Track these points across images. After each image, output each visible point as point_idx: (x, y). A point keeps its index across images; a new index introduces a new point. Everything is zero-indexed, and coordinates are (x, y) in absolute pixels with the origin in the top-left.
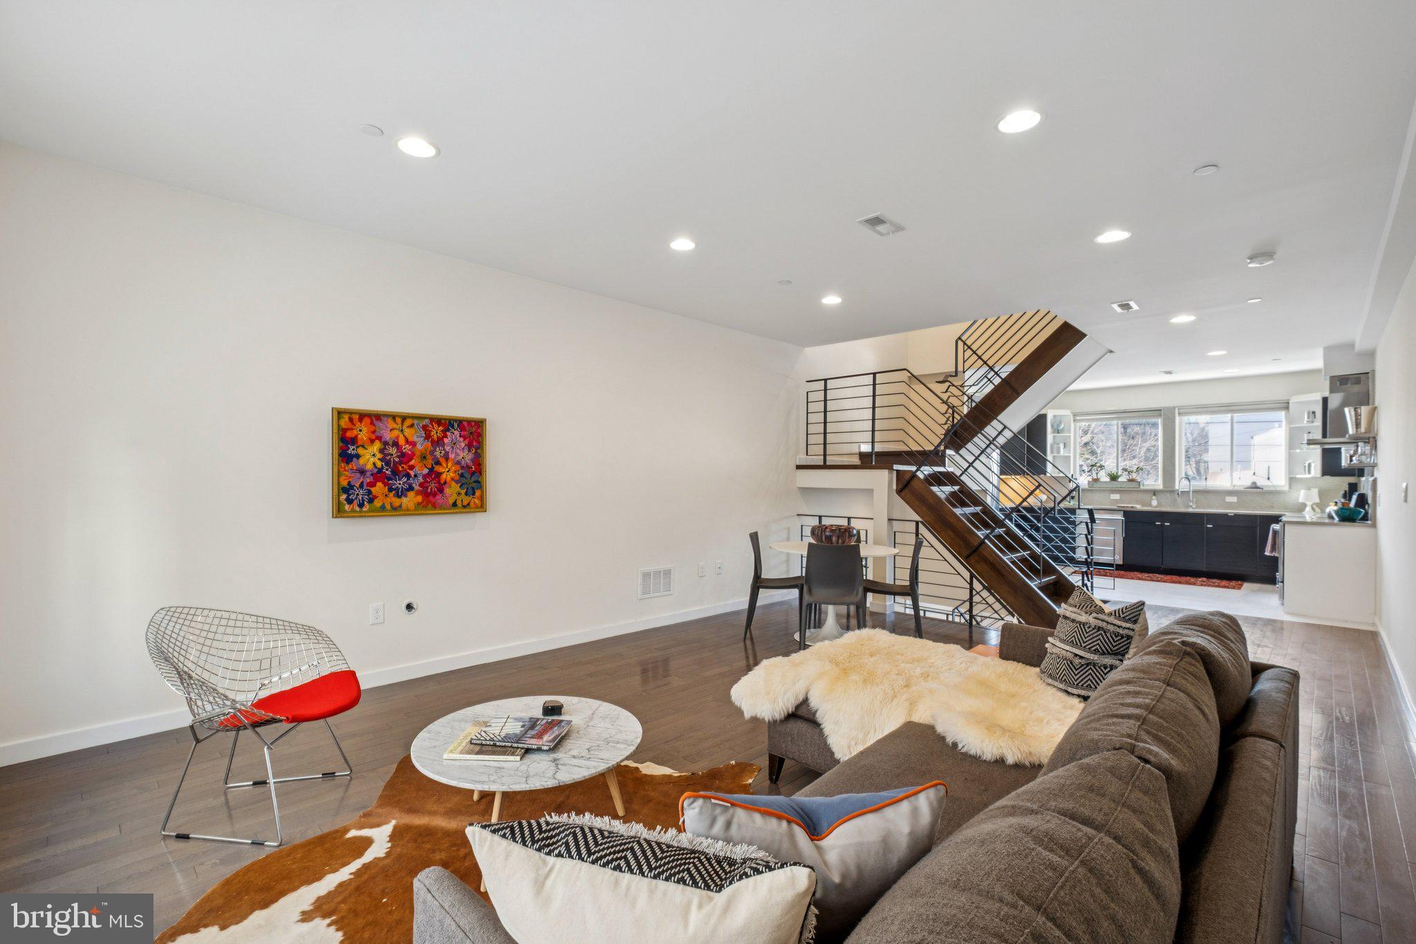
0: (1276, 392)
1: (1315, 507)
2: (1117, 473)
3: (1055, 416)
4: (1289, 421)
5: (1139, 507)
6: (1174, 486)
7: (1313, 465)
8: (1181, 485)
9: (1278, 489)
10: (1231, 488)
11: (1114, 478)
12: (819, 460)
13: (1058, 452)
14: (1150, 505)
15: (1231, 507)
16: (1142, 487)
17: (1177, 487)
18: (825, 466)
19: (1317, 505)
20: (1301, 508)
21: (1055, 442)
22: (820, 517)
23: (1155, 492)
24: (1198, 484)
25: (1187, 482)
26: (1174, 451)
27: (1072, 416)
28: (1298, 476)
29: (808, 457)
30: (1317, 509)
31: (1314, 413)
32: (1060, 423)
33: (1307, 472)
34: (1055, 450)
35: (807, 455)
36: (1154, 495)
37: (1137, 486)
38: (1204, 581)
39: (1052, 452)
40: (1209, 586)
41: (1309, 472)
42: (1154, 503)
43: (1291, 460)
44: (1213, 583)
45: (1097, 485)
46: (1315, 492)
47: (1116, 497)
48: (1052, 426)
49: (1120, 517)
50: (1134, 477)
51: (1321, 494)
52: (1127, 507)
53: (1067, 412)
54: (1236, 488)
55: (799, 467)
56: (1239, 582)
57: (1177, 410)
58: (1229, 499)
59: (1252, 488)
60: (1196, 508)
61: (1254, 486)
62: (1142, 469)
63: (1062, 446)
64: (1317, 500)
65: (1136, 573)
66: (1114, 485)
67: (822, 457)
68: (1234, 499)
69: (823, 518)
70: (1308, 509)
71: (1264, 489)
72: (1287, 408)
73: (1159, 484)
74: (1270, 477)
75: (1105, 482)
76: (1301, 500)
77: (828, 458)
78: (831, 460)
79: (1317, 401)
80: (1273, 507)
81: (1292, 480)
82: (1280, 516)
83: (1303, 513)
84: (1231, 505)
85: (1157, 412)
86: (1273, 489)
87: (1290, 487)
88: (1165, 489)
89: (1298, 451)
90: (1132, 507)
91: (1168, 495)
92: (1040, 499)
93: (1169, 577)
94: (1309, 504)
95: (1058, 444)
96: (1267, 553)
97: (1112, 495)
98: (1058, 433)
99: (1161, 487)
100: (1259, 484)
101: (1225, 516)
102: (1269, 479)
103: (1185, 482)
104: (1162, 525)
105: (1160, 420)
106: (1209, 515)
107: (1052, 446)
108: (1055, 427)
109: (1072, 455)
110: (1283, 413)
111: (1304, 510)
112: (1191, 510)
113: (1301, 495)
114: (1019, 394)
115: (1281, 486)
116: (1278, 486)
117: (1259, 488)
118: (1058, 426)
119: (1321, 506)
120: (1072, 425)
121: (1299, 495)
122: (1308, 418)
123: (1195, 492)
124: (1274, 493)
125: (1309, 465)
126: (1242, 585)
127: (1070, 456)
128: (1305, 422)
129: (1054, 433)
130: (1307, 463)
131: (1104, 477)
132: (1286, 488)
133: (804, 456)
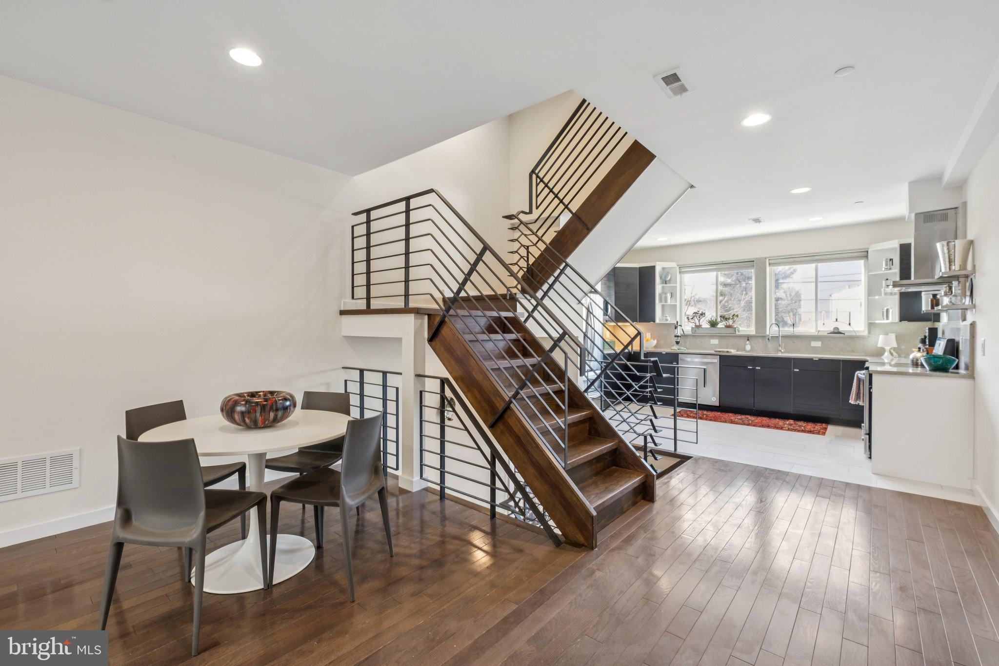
0: (855, 242)
1: (892, 351)
2: (716, 320)
3: (663, 268)
4: (868, 269)
5: (733, 352)
6: (766, 332)
7: (891, 311)
8: (772, 330)
9: (858, 334)
10: (816, 334)
11: (713, 324)
12: (362, 305)
13: (666, 301)
14: (745, 350)
15: (816, 352)
16: (737, 333)
17: (768, 333)
18: (369, 311)
19: (894, 349)
20: (880, 352)
21: (664, 292)
22: (362, 371)
23: (748, 338)
24: (787, 330)
25: (777, 329)
26: (766, 299)
27: (678, 268)
28: (877, 322)
29: (354, 301)
30: (895, 354)
31: (891, 260)
32: (668, 274)
33: (885, 319)
34: (663, 300)
35: (353, 298)
36: (748, 340)
37: (733, 332)
38: (791, 425)
39: (661, 301)
40: (795, 430)
41: (887, 318)
42: (748, 348)
43: (870, 307)
44: (800, 426)
45: (699, 331)
46: (893, 336)
47: (715, 342)
48: (661, 278)
49: (716, 360)
50: (731, 323)
51: (898, 338)
52: (723, 352)
53: (673, 265)
54: (820, 334)
55: (343, 313)
56: (824, 425)
57: (767, 260)
58: (814, 344)
59: (834, 333)
60: (785, 352)
61: (837, 332)
62: (737, 316)
63: (669, 295)
64: (895, 345)
65: (730, 414)
66: (714, 330)
67: (365, 301)
68: (817, 344)
69: (365, 372)
70: (886, 354)
71: (846, 334)
72: (867, 257)
73: (752, 330)
74: (851, 323)
75: (706, 328)
76: (880, 345)
77: (372, 301)
78: (375, 304)
79: (895, 249)
80: (853, 351)
81: (871, 326)
82: (864, 362)
83: (883, 357)
84: (815, 350)
85: (750, 263)
86: (854, 334)
87: (869, 332)
88: (757, 335)
89: (877, 297)
90: (727, 352)
91: (760, 340)
92: (650, 343)
93: (759, 420)
94: (887, 348)
95: (666, 294)
96: (852, 401)
97: (712, 340)
98: (666, 283)
99: (754, 333)
100: (841, 329)
101: (810, 360)
102: (850, 324)
103: (775, 328)
104: (754, 369)
105: (753, 270)
106: (795, 359)
107: (660, 295)
108: (663, 278)
109: (678, 304)
110: (862, 262)
111: (882, 354)
112: (780, 355)
113: (881, 341)
114: (589, 230)
115: (861, 332)
116: (858, 331)
117: (842, 333)
118: (666, 277)
119: (898, 351)
120: (678, 276)
121: (878, 340)
122: (886, 265)
123: (784, 337)
124: (854, 338)
125: (887, 311)
126: (826, 429)
127: (676, 305)
128: (883, 269)
129: (663, 283)
130: (885, 309)
131: (705, 325)
132: (866, 333)
133: (349, 300)
